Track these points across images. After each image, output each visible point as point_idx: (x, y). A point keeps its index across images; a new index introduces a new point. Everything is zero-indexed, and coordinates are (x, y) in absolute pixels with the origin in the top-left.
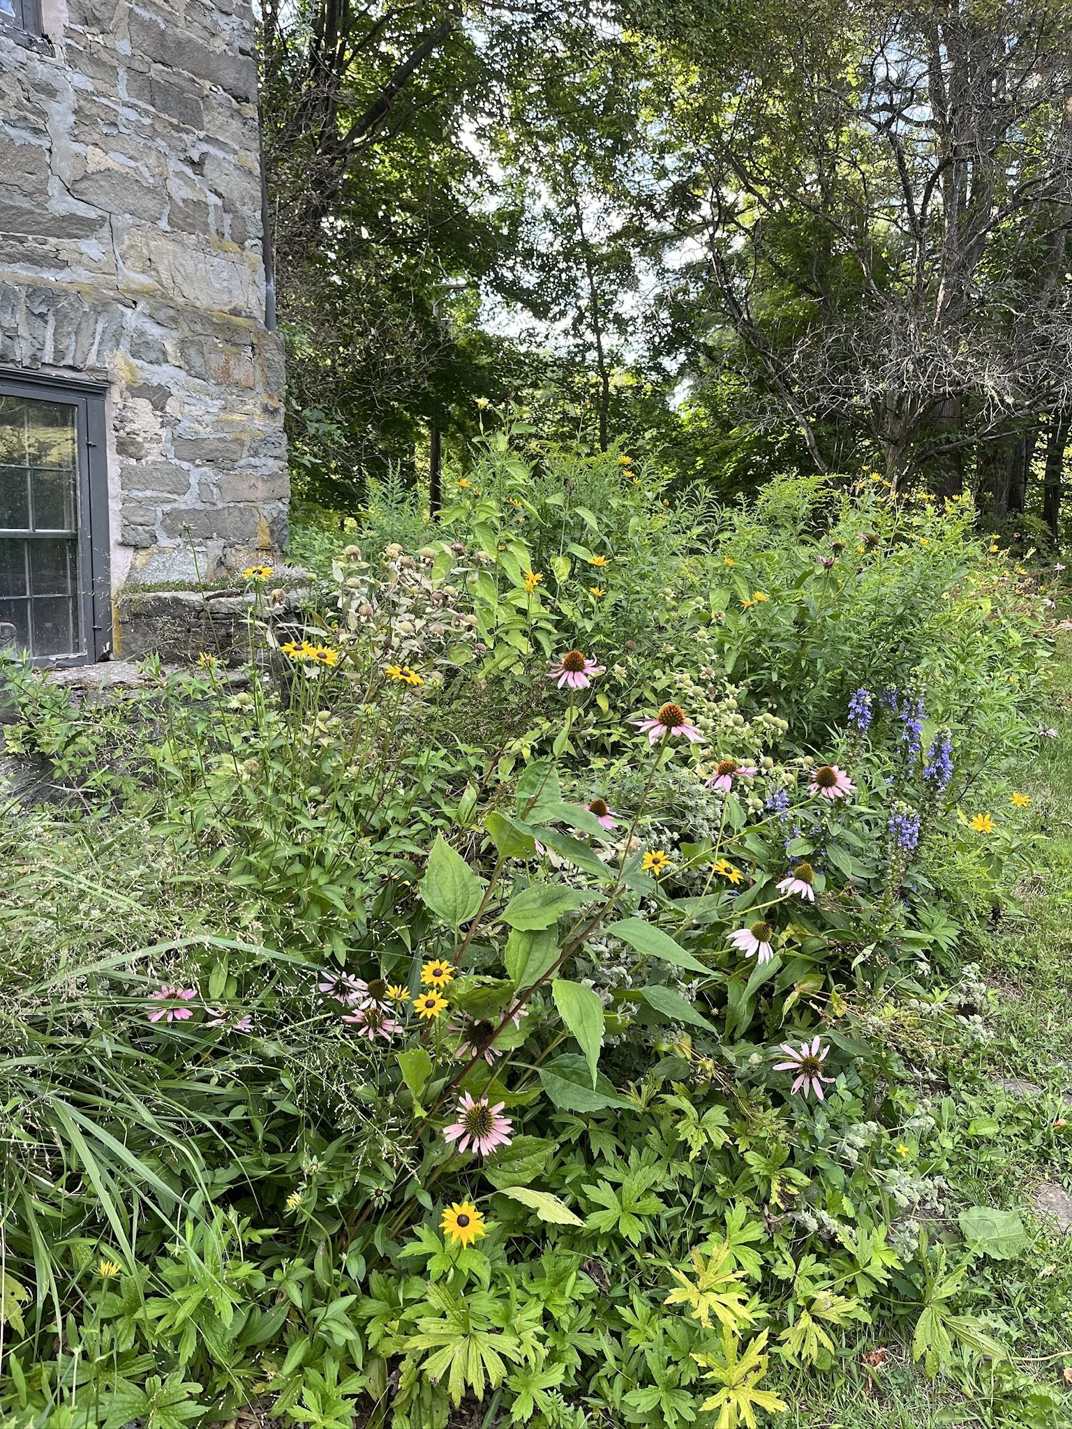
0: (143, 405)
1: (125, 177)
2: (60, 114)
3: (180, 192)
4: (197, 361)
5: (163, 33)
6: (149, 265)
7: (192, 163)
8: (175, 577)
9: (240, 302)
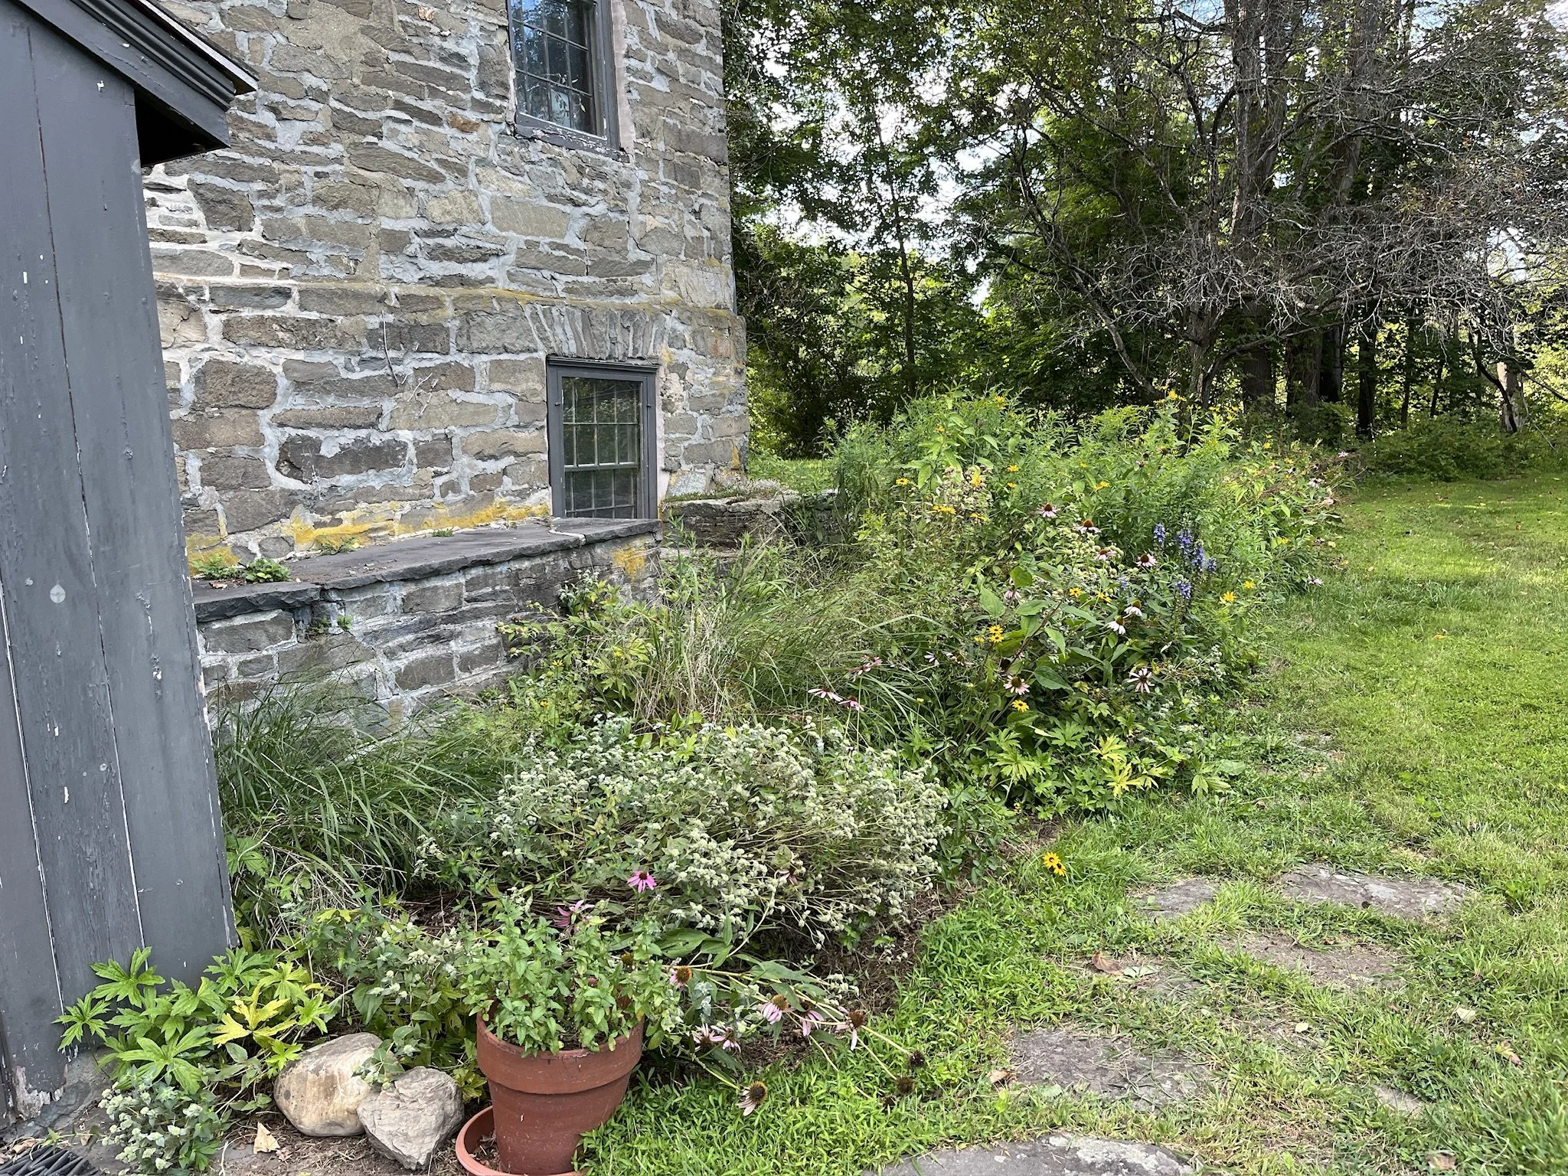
0: (674, 377)
1: (663, 230)
2: (633, 197)
3: (690, 232)
4: (701, 343)
5: (680, 131)
6: (675, 285)
7: (695, 212)
8: (691, 491)
9: (720, 299)
